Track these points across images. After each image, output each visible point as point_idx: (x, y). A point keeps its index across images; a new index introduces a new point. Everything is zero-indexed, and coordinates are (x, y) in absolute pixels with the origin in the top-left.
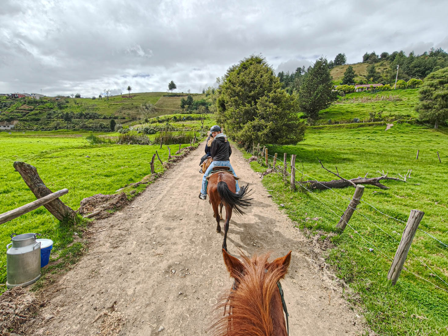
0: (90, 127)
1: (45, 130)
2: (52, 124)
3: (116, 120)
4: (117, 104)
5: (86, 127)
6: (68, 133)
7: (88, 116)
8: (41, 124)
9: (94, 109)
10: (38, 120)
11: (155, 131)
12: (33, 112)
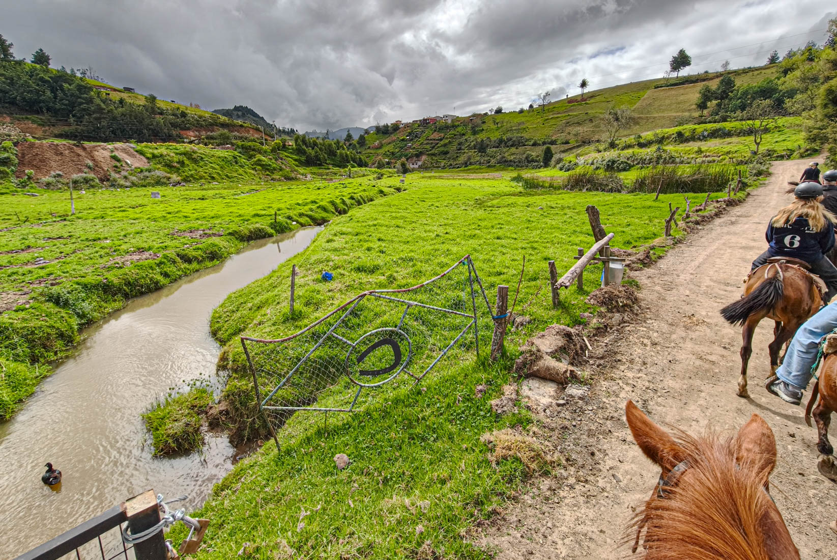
0: (511, 161)
1: (454, 168)
2: (462, 159)
3: (553, 147)
4: (557, 117)
5: (506, 161)
6: (482, 171)
7: (510, 143)
8: (449, 158)
9: (519, 129)
10: (446, 153)
11: (629, 164)
12: (442, 143)
